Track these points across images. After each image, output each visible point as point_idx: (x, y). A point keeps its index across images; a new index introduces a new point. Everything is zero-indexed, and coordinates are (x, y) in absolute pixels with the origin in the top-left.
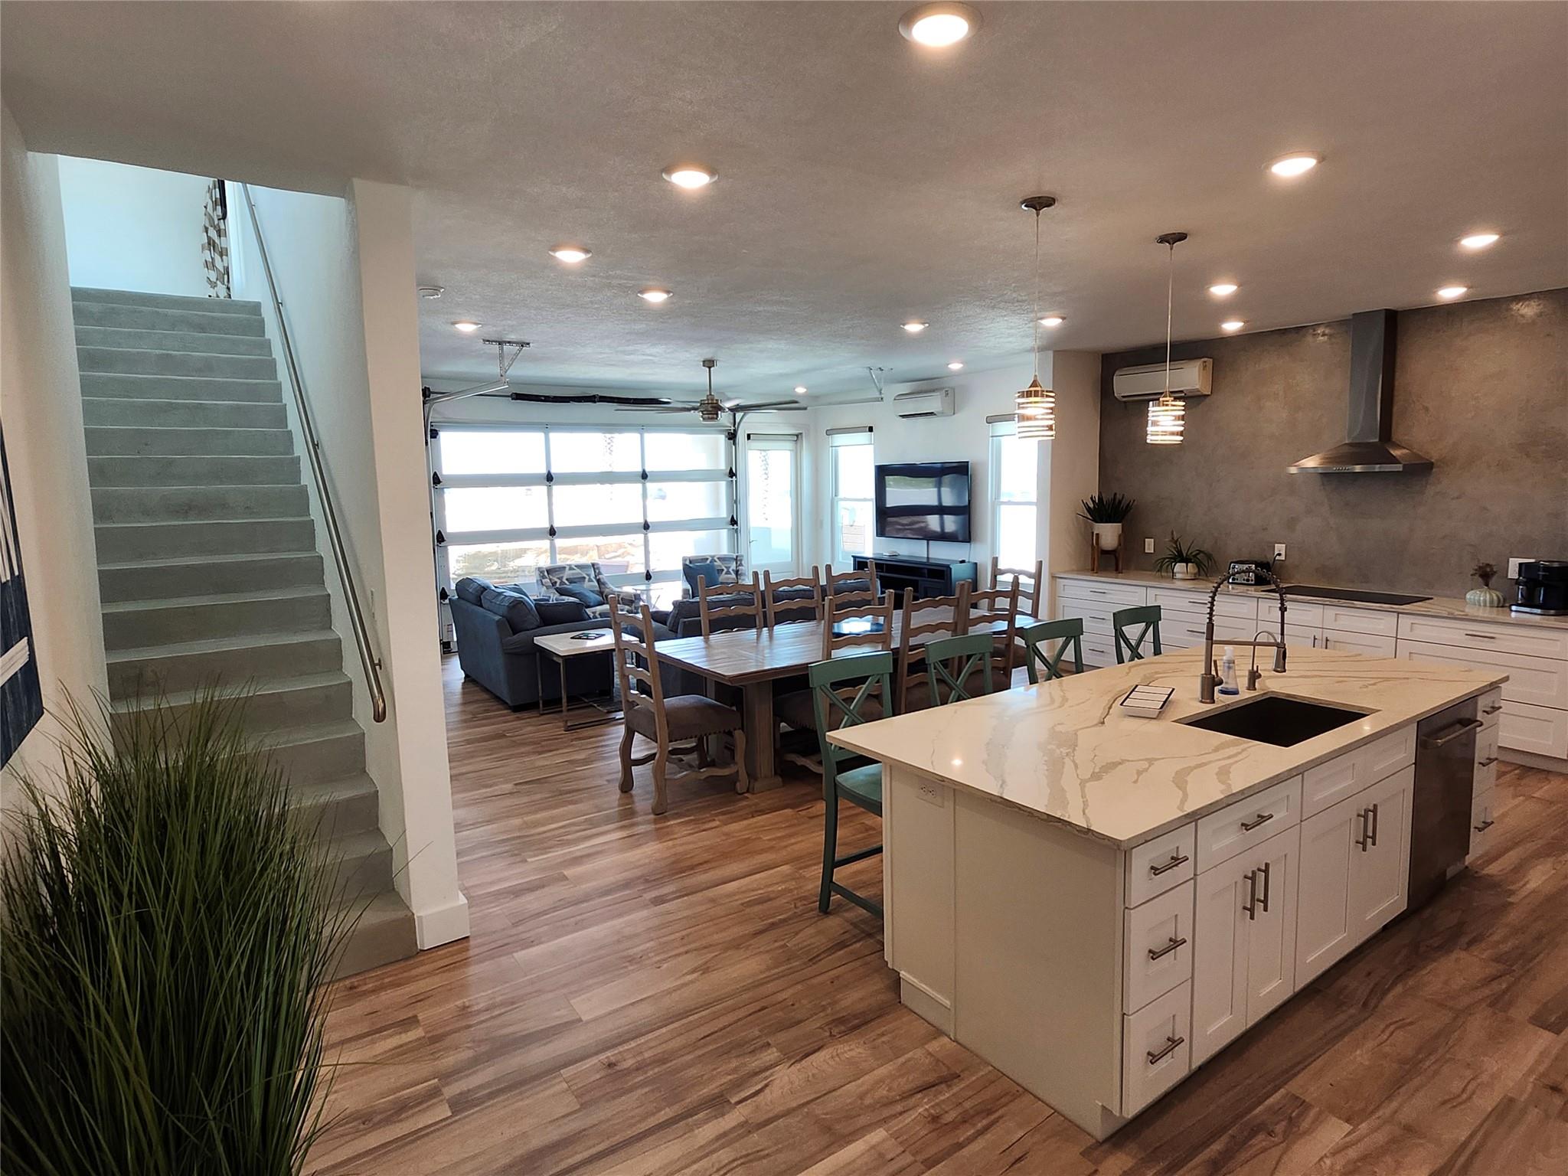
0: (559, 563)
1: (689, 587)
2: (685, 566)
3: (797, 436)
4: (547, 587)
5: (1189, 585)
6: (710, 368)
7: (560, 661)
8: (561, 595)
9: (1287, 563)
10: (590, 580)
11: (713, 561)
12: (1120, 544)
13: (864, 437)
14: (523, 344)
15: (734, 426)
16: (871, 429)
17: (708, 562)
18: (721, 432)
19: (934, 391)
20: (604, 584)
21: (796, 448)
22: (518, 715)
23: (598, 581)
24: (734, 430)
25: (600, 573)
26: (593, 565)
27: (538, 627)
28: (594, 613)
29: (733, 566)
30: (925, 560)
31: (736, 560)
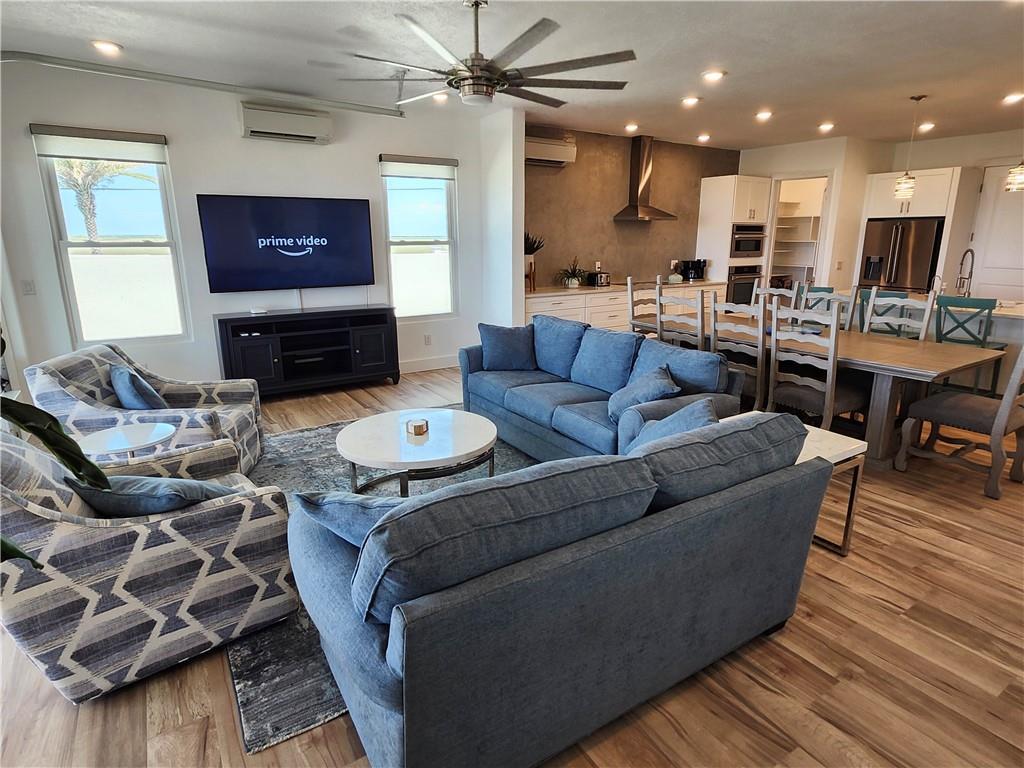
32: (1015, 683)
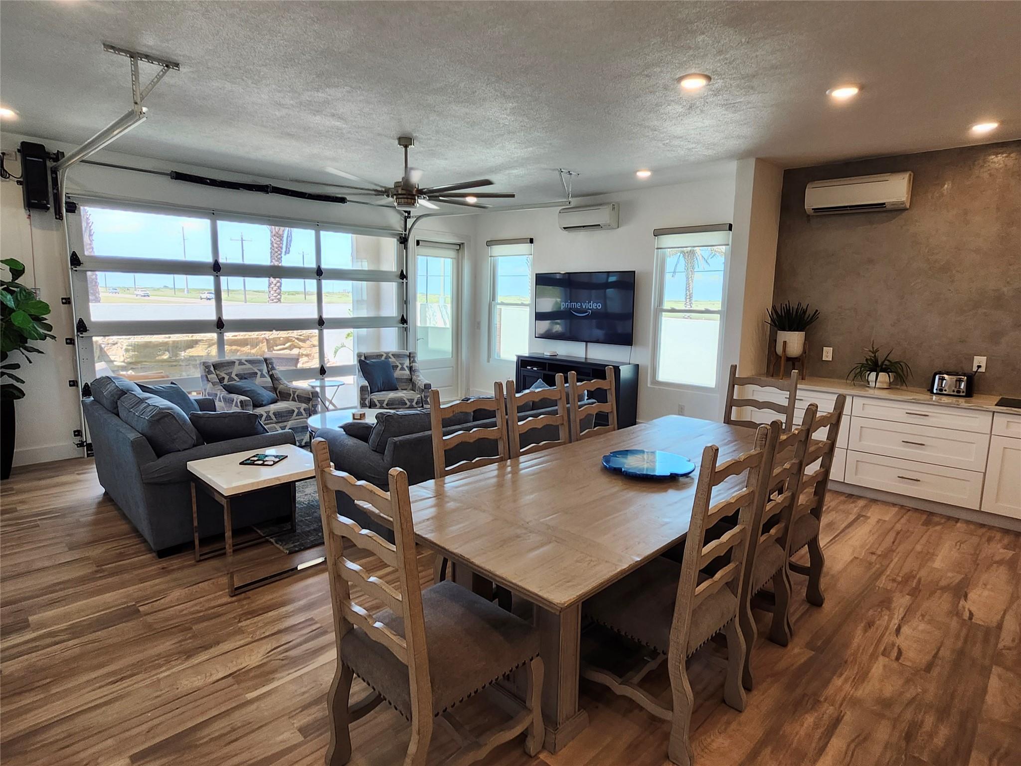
0: (228, 357)
1: (366, 383)
2: (360, 362)
3: (460, 245)
4: (214, 384)
5: (884, 394)
6: (406, 147)
7: (224, 502)
8: (230, 392)
9: (987, 374)
10: (262, 376)
11: (387, 357)
12: (804, 352)
13: (525, 247)
14: (170, 64)
15: (405, 231)
16: (531, 241)
17: (383, 358)
18: (393, 235)
19: (601, 205)
20: (278, 379)
21: (458, 256)
22: (165, 563)
23: (272, 376)
24: (405, 235)
25: (273, 368)
26: (266, 360)
27: (194, 446)
28: (268, 412)
29: (407, 362)
30: (584, 361)
31: (409, 356)
32: (29, 629)
